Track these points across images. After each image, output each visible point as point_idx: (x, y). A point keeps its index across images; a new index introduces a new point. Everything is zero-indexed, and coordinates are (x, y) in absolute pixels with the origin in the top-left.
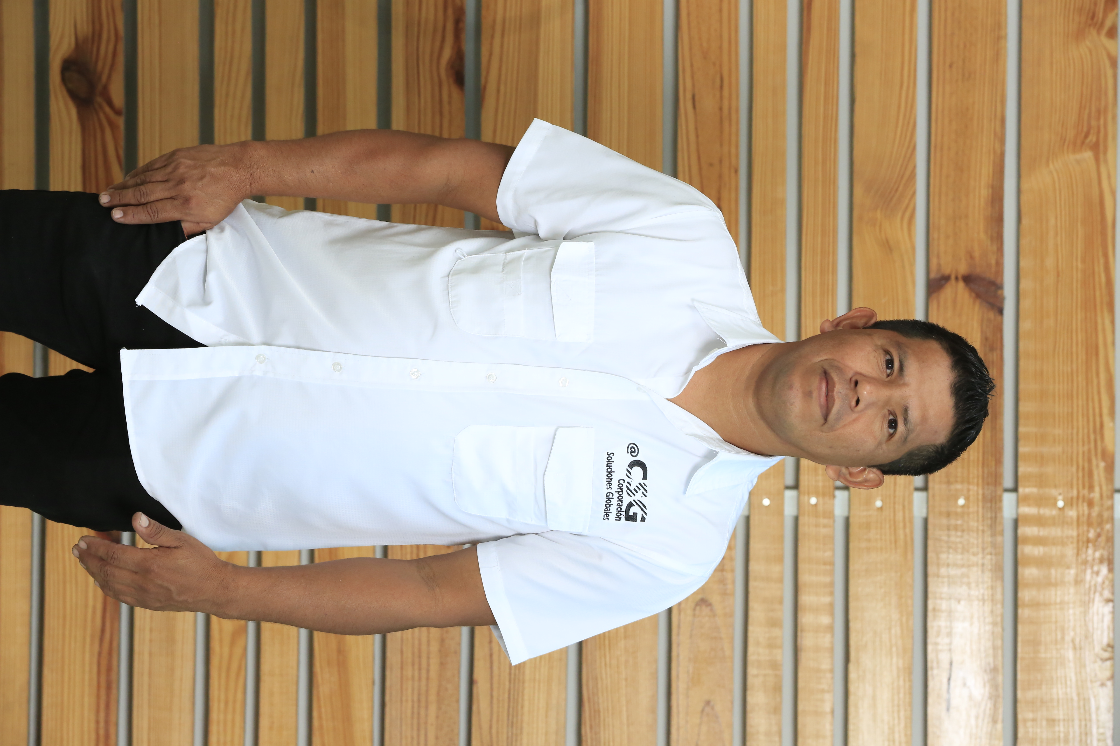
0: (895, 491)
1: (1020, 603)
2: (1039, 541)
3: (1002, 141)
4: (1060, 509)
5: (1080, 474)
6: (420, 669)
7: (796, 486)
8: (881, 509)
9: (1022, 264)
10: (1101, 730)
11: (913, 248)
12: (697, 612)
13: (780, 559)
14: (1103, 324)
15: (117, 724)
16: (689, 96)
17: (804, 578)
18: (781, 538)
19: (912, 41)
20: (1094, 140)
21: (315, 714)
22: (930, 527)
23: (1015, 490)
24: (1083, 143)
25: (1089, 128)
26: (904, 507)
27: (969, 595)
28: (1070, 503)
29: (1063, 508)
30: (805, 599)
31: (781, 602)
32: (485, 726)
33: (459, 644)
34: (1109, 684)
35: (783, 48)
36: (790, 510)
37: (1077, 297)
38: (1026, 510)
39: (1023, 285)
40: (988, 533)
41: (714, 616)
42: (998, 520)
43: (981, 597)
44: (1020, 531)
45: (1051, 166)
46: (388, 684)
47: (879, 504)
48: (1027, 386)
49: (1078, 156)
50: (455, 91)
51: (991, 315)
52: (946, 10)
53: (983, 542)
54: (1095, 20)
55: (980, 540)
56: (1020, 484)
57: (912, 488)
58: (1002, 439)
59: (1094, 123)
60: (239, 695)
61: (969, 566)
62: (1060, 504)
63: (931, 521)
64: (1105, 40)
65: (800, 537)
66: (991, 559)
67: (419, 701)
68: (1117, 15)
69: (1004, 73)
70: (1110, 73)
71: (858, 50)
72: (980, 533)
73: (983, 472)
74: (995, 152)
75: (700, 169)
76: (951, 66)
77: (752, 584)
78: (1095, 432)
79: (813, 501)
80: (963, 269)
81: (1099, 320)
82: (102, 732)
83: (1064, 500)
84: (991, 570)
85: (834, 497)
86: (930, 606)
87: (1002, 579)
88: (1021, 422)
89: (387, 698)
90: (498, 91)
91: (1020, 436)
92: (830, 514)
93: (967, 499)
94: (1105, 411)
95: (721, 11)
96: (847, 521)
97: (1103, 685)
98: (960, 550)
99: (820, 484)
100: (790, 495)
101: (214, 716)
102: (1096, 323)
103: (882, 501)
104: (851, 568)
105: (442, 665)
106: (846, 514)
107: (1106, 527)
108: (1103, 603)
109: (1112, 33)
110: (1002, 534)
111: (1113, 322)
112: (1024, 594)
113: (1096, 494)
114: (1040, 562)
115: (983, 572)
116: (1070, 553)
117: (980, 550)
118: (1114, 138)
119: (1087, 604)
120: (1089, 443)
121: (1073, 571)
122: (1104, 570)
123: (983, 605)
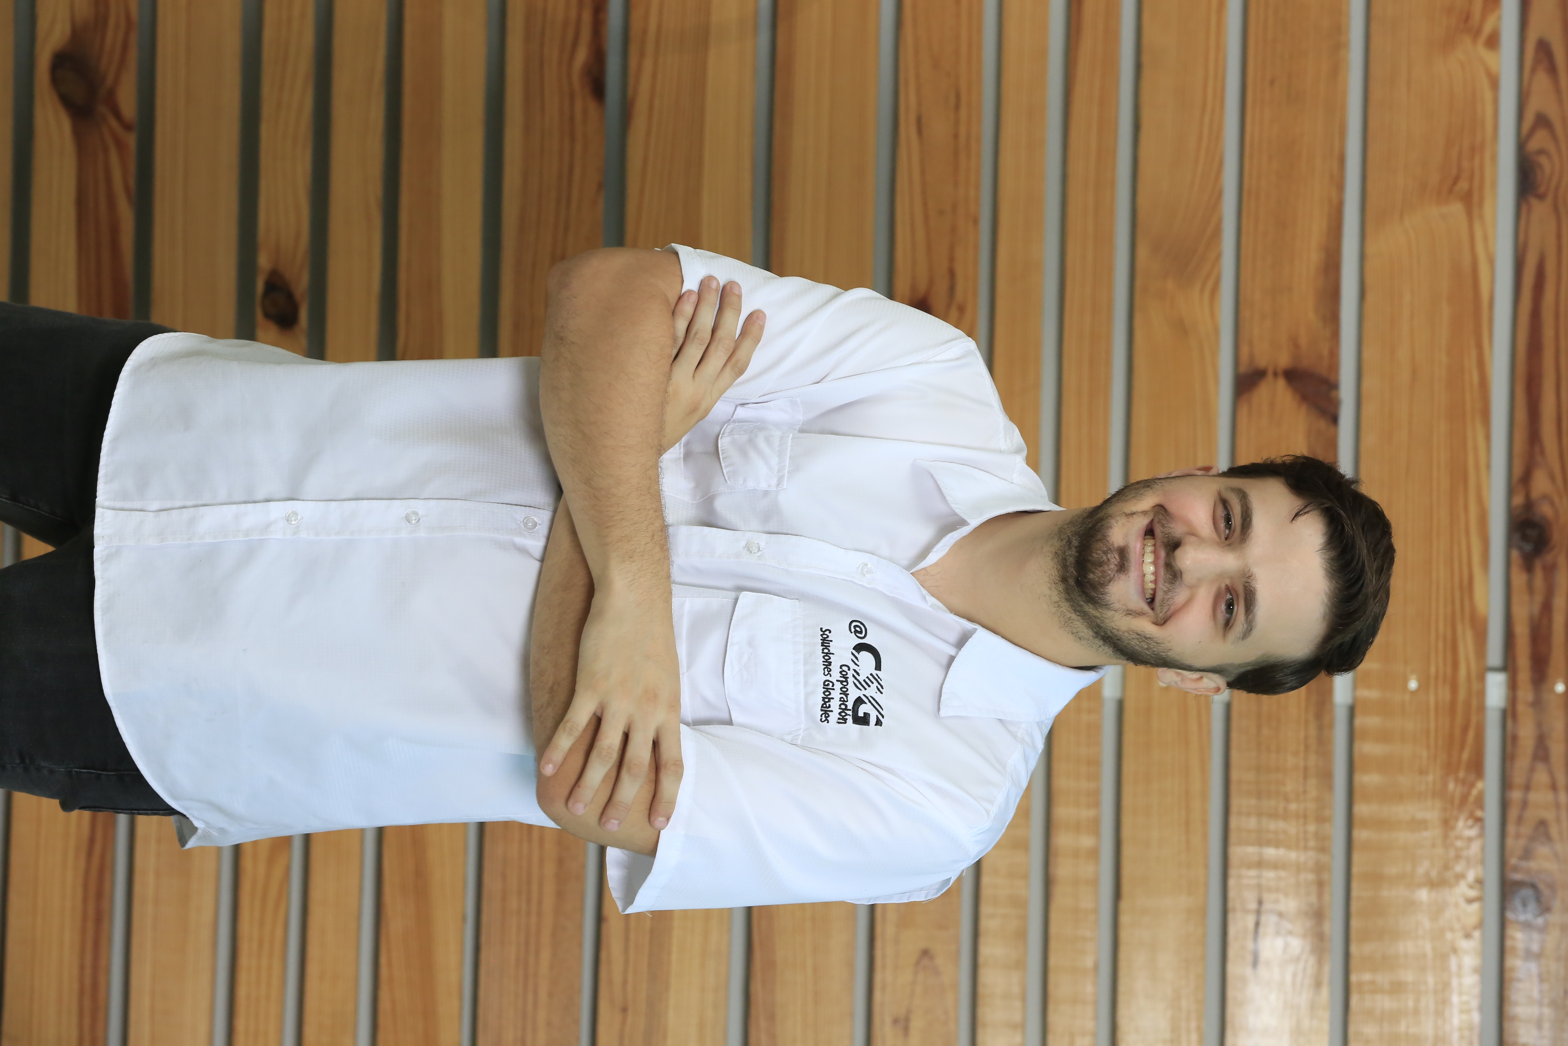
1: (1356, 820)
2: (1384, 736)
3: (1340, 186)
4: (1412, 692)
5: (1441, 645)
6: (529, 901)
9: (1366, 354)
10: (1465, 998)
11: (1217, 331)
14: (1475, 439)
15: (108, 971)
16: (913, 117)
17: (1060, 783)
19: (1220, 47)
20: (1466, 187)
21: (383, 960)
22: (1235, 715)
24: (1450, 191)
25: (1460, 170)
27: (1285, 810)
28: (1424, 685)
29: (1417, 690)
30: (1061, 812)
31: (1027, 816)
32: (618, 979)
33: (583, 866)
34: (1477, 934)
35: (1042, 53)
37: (1440, 404)
38: (1364, 693)
39: (1366, 384)
40: (1313, 724)
42: (1327, 708)
43: (1302, 813)
44: (1358, 721)
45: (1407, 222)
46: (485, 917)
49: (1444, 210)
50: (592, 105)
51: (1322, 424)
53: (1306, 738)
54: (1470, 22)
55: (1302, 734)
59: (1466, 164)
60: (279, 932)
61: (1284, 771)
62: (1413, 685)
63: (1235, 706)
64: (1482, 51)
66: (1317, 761)
67: (527, 943)
68: (1499, 18)
69: (1345, 93)
70: (1488, 95)
71: (1146, 59)
72: (1302, 724)
74: (1329, 202)
75: (926, 218)
76: (1272, 82)
78: (1461, 588)
80: (1284, 360)
81: (1469, 434)
82: (88, 981)
83: (1418, 681)
84: (1316, 775)
87: (1330, 787)
89: (483, 939)
90: (651, 107)
92: (1096, 696)
94: (1476, 558)
96: (1120, 705)
97: (1468, 936)
98: (1273, 748)
101: (244, 960)
102: (1465, 438)
105: (560, 895)
106: (1118, 696)
107: (1474, 719)
108: (1470, 822)
109: (1493, 42)
110: (1331, 726)
111: (1488, 437)
112: (1362, 809)
113: (1462, 673)
114: (1384, 765)
115: (1305, 777)
116: (1424, 754)
117: (1302, 748)
118: (1494, 185)
119: (1447, 824)
120: (1453, 602)
121: (1430, 778)
122: (1472, 777)
123: (1305, 824)
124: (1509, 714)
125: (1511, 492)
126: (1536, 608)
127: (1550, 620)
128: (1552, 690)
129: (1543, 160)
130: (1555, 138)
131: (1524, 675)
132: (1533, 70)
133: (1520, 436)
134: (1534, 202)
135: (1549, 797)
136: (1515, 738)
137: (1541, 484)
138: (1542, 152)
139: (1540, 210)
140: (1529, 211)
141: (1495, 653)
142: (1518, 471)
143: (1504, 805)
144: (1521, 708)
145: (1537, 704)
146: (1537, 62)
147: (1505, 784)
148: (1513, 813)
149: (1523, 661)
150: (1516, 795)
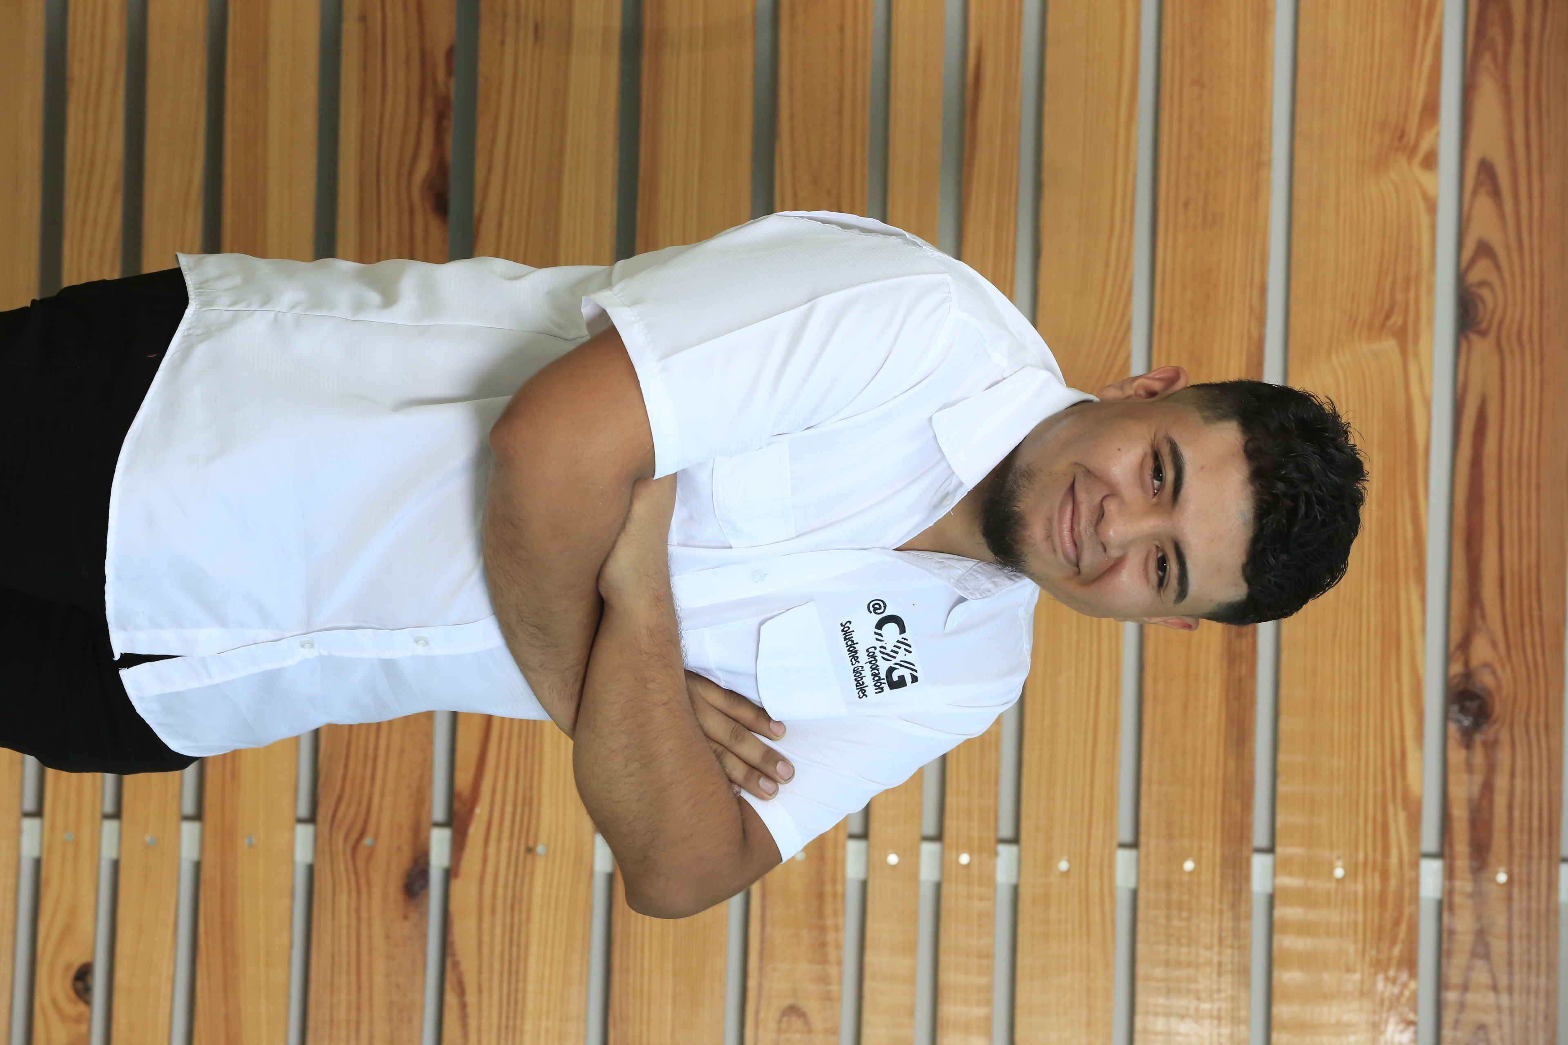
0: (1088, 847)
1: (1275, 1022)
2: (1306, 929)
3: (1262, 320)
4: (1338, 880)
5: (1370, 828)
7: (938, 837)
8: (1067, 873)
12: (784, 1025)
13: (911, 948)
14: (1409, 600)
17: (948, 977)
18: (913, 917)
20: (1400, 321)
22: (1141, 904)
23: (1271, 850)
24: (1383, 326)
25: (1393, 303)
26: (1102, 871)
27: (1197, 1009)
28: (1352, 871)
29: (1344, 878)
30: (950, 1010)
31: (911, 1012)
36: (928, 872)
37: (1369, 561)
38: (1285, 881)
40: (1228, 915)
41: (810, 1031)
42: (1244, 896)
43: (1215, 1013)
44: (1278, 912)
45: (1334, 360)
47: (1063, 865)
48: (1291, 692)
49: (1375, 346)
50: (435, 225)
52: (1181, 118)
53: (1221, 929)
54: (1405, 140)
55: (1216, 926)
56: (1278, 840)
57: (1115, 843)
58: (1252, 773)
59: (1399, 296)
61: (1197, 966)
62: (1339, 872)
63: (1142, 894)
64: (1418, 172)
65: (944, 914)
66: (1233, 955)
68: (1438, 134)
69: (1266, 218)
70: (1425, 221)
71: (1047, 176)
72: (1217, 915)
73: (1223, 822)
74: (1250, 337)
76: (1186, 205)
77: (868, 985)
78: (1393, 764)
79: (964, 859)
81: (1403, 595)
83: (1344, 868)
84: (1232, 971)
85: (996, 854)
86: (1139, 1025)
87: (1248, 985)
88: (1283, 747)
90: (500, 225)
91: (1280, 768)
92: (989, 880)
93: (1198, 862)
94: (1409, 732)
95: (840, 112)
96: (1015, 891)
98: (1184, 941)
99: (976, 834)
100: (929, 849)
102: (1398, 599)
103: (1069, 861)
104: (1020, 963)
106: (1013, 880)
107: (1407, 911)
108: (1402, 1026)
109: (1430, 161)
110: (1249, 917)
111: (1423, 598)
112: (1281, 1010)
113: (1394, 860)
114: (1307, 961)
115: (1219, 974)
116: (1352, 949)
117: (1216, 941)
118: (1431, 319)
119: (1376, 1028)
120: (1384, 781)
121: (1357, 976)
122: (1404, 976)
123: (1219, 1026)
124: (1445, 906)
125: (1448, 659)
126: (1476, 789)
127: (1491, 802)
128: (1493, 880)
129: (1485, 293)
130: (1498, 268)
131: (1462, 863)
132: (1475, 193)
133: (1459, 597)
134: (1474, 338)
135: (1491, 998)
136: (1452, 933)
137: (1481, 651)
138: (1483, 283)
139: (1482, 347)
140: (1469, 349)
141: (1430, 839)
142: (1456, 635)
143: (1439, 1006)
144: (1458, 899)
145: (1477, 895)
146: (1478, 184)
147: (1441, 984)
148: (1449, 1017)
149: (1461, 847)
150: (1451, 996)
